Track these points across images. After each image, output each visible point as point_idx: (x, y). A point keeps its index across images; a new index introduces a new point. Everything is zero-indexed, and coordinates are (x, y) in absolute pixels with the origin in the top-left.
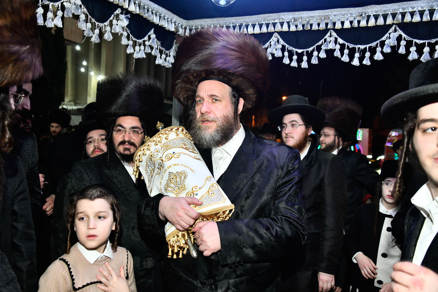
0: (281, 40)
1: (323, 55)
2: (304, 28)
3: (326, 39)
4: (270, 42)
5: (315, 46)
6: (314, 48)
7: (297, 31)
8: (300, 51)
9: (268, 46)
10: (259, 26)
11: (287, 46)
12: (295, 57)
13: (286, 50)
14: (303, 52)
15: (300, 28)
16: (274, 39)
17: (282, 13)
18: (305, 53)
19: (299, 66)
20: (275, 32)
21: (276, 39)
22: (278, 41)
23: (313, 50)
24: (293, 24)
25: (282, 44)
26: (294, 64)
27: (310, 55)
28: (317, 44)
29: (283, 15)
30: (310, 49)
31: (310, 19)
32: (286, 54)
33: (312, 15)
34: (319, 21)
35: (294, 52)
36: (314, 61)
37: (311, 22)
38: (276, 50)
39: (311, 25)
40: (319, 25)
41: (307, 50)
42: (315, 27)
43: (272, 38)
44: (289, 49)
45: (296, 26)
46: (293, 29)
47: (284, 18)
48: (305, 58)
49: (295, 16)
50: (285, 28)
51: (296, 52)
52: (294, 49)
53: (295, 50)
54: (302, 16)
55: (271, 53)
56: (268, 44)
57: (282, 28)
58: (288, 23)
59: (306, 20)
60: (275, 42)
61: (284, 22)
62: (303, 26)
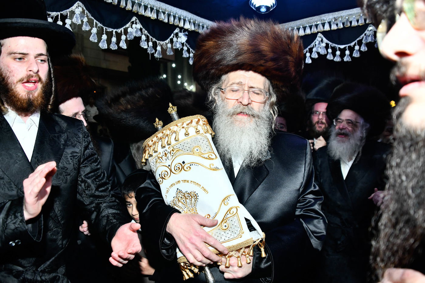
0: (324, 39)
1: (364, 48)
2: (345, 26)
3: (366, 33)
4: (315, 42)
5: (356, 41)
6: (356, 43)
7: (338, 29)
8: (342, 47)
9: (314, 46)
10: (303, 29)
11: (330, 43)
12: (338, 53)
13: (330, 48)
14: (345, 47)
15: (341, 26)
16: (318, 39)
17: (323, 15)
18: (347, 48)
19: (343, 60)
20: (318, 32)
21: (320, 39)
22: (322, 41)
23: (355, 45)
24: (334, 23)
25: (326, 42)
26: (337, 59)
27: (352, 49)
28: (358, 39)
29: (324, 17)
30: (352, 44)
31: (349, 17)
32: (330, 50)
33: (351, 13)
34: (358, 18)
35: (337, 48)
36: (356, 55)
37: (350, 20)
38: (321, 48)
39: (351, 22)
40: (358, 21)
41: (349, 45)
42: (354, 24)
43: (317, 39)
44: (332, 46)
45: (337, 25)
46: (334, 27)
47: (325, 19)
48: (347, 52)
49: (335, 16)
50: (327, 28)
51: (339, 48)
52: (336, 45)
53: (338, 46)
54: (342, 15)
55: (317, 52)
56: (313, 44)
57: (324, 28)
58: (330, 23)
59: (346, 18)
60: (319, 42)
61: (325, 23)
62: (343, 24)
